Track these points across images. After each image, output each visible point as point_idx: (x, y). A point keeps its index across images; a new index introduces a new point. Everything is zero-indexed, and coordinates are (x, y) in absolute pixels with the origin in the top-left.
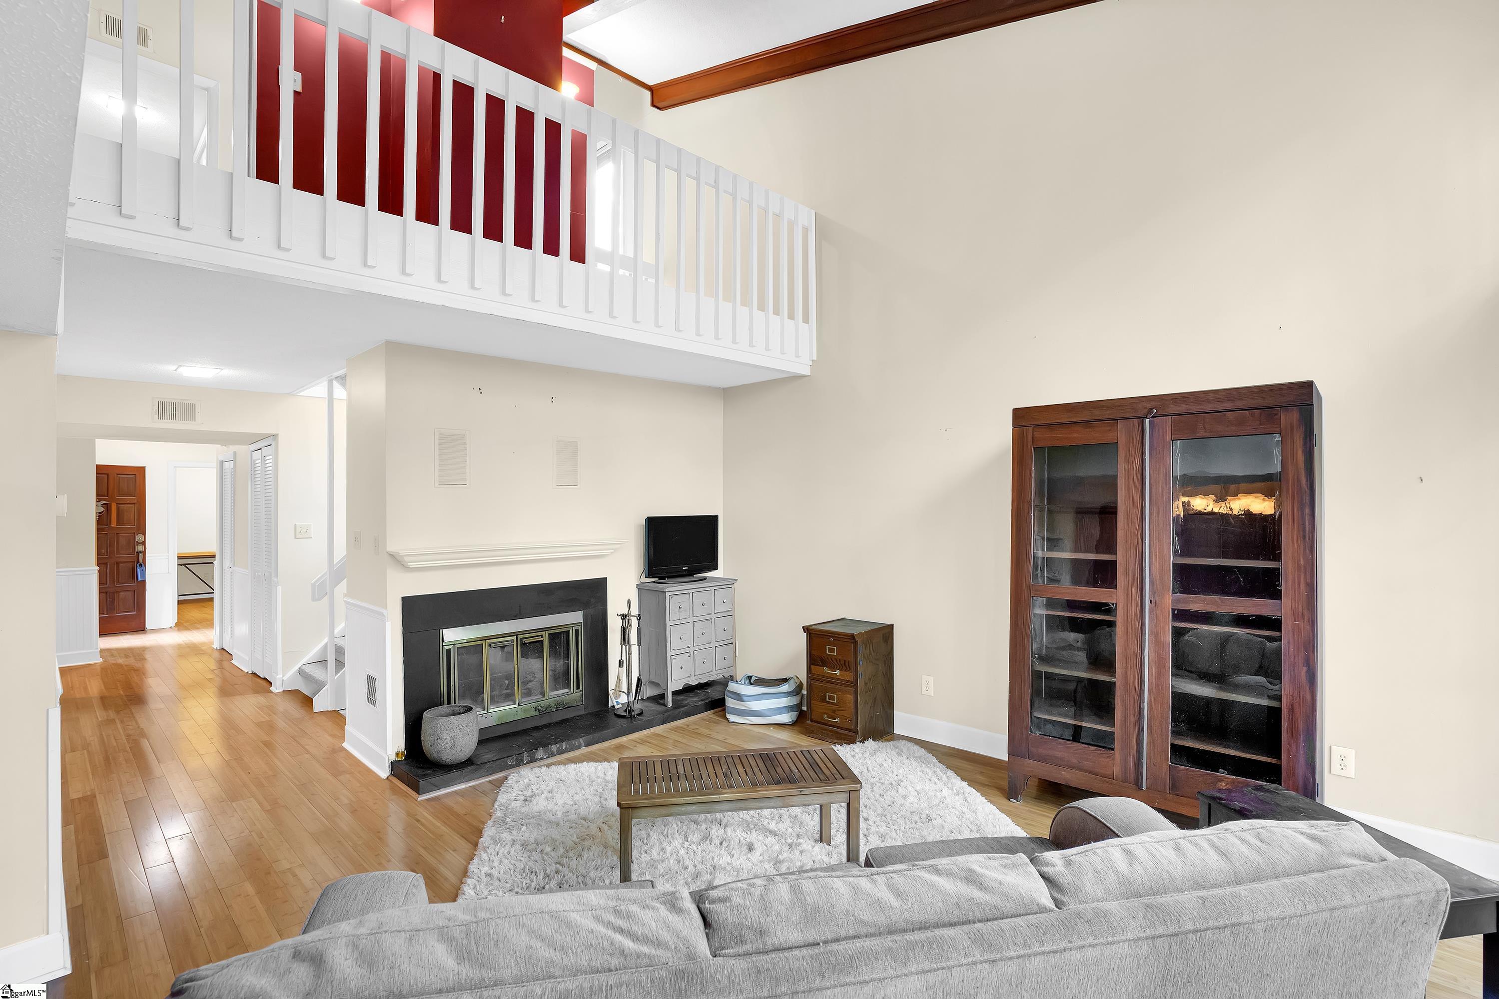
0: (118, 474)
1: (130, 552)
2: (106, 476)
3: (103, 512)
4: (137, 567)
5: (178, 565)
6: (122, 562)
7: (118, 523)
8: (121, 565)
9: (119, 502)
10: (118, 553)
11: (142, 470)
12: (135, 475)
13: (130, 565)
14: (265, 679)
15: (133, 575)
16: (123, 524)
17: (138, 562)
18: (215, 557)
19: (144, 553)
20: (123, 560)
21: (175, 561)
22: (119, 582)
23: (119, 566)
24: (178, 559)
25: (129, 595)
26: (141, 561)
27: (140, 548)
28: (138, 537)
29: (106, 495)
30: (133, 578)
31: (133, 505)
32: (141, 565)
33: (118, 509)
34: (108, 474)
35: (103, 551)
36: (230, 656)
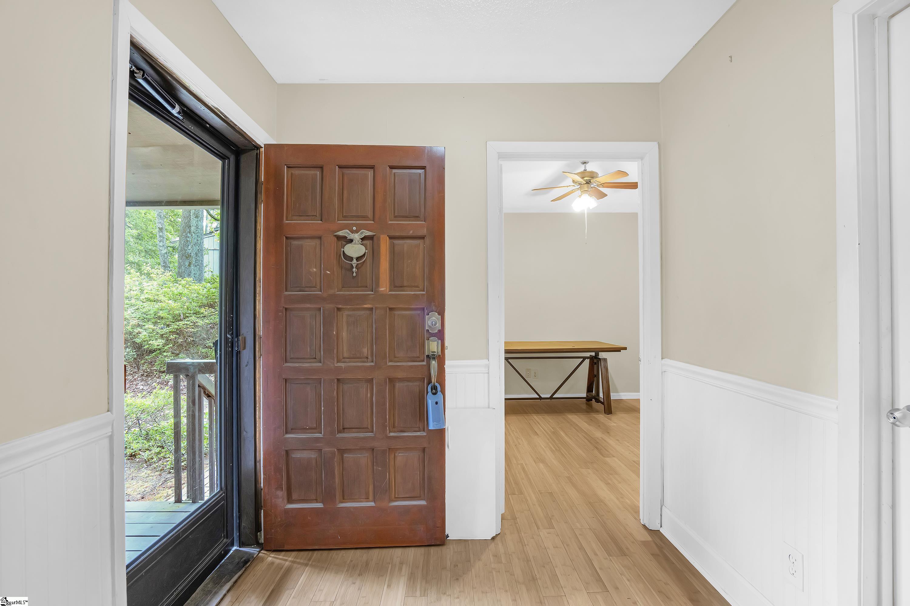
0: (392, 167)
1: (415, 354)
2: (370, 172)
3: (364, 254)
4: (427, 392)
6: (401, 380)
7: (395, 285)
8: (398, 385)
9: (393, 235)
10: (393, 357)
11: (437, 158)
12: (425, 168)
13: (415, 386)
15: (421, 411)
16: (402, 287)
17: (430, 382)
19: (441, 359)
21: (503, 355)
22: (394, 427)
23: (394, 387)
26: (434, 380)
27: (433, 346)
28: (429, 319)
29: (370, 215)
30: (421, 419)
31: (421, 242)
32: (434, 388)
33: (392, 248)
34: (374, 168)
35: (365, 350)
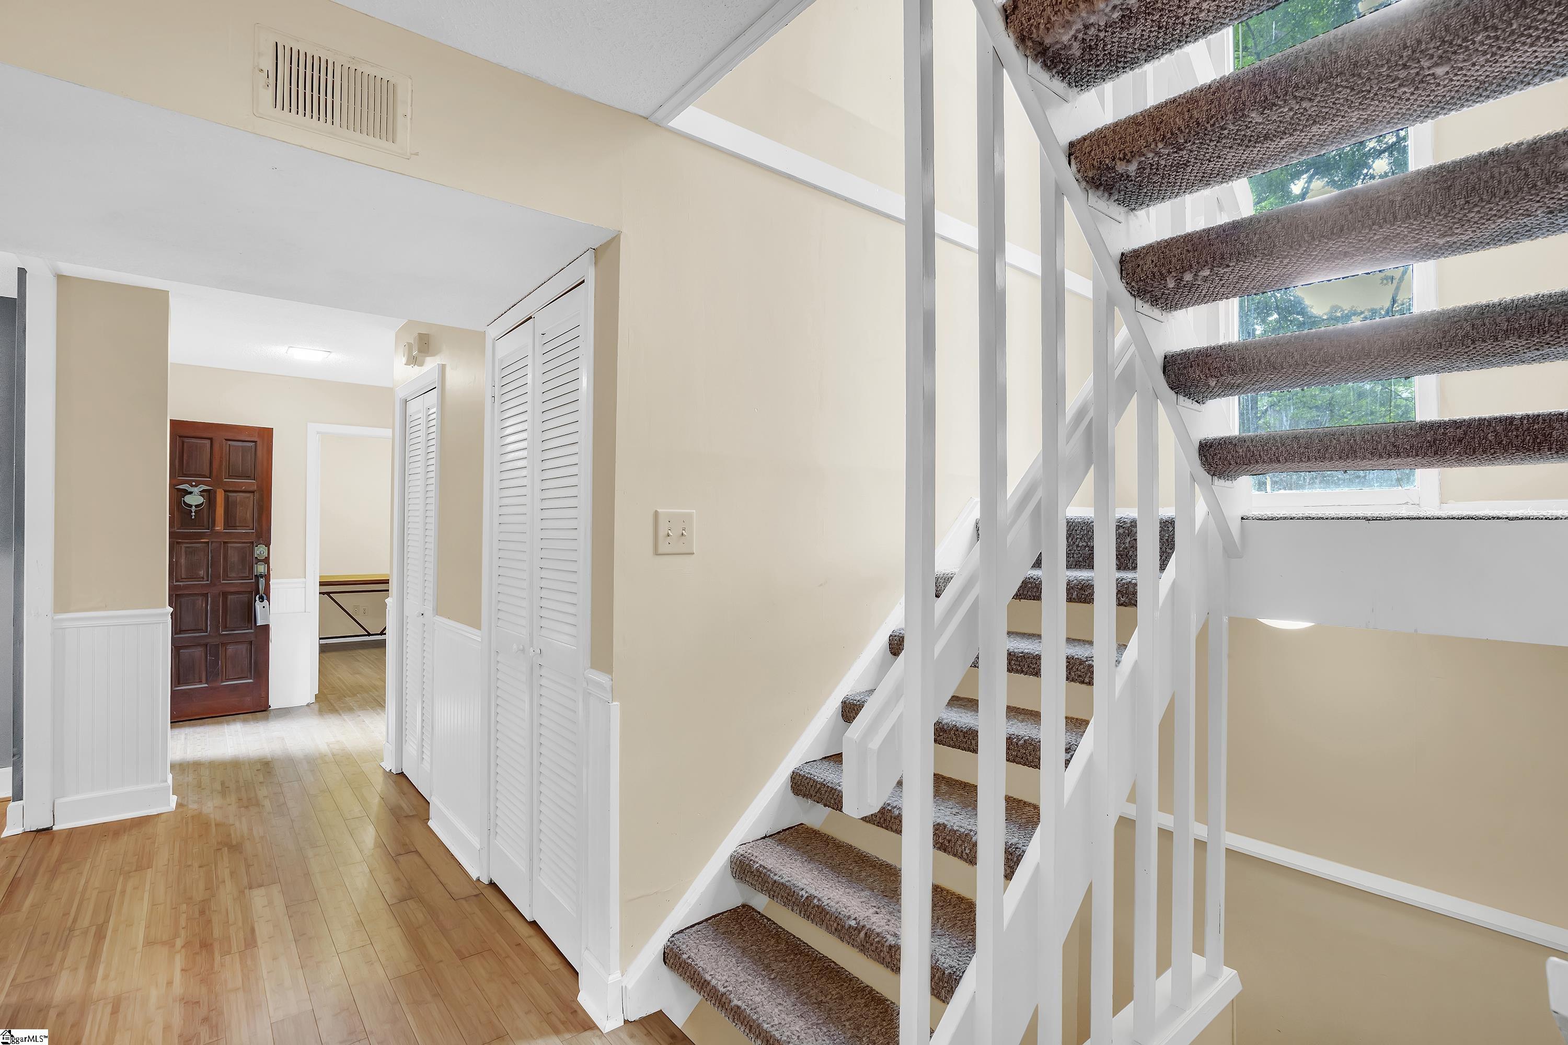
0: (227, 440)
1: (244, 575)
2: (208, 442)
4: (255, 601)
5: (320, 593)
6: (233, 594)
7: (227, 525)
8: (230, 597)
9: (227, 489)
10: (226, 577)
11: (267, 434)
12: (255, 442)
13: (245, 597)
14: (534, 924)
15: (249, 614)
16: (235, 527)
17: (257, 592)
18: (388, 583)
19: (267, 577)
20: (232, 589)
21: (317, 589)
22: (226, 627)
23: (227, 598)
24: (320, 585)
25: (243, 648)
26: (261, 591)
27: (261, 569)
28: (257, 549)
29: (207, 474)
30: (249, 620)
31: (251, 495)
33: (227, 499)
34: (211, 439)
36: (425, 804)
